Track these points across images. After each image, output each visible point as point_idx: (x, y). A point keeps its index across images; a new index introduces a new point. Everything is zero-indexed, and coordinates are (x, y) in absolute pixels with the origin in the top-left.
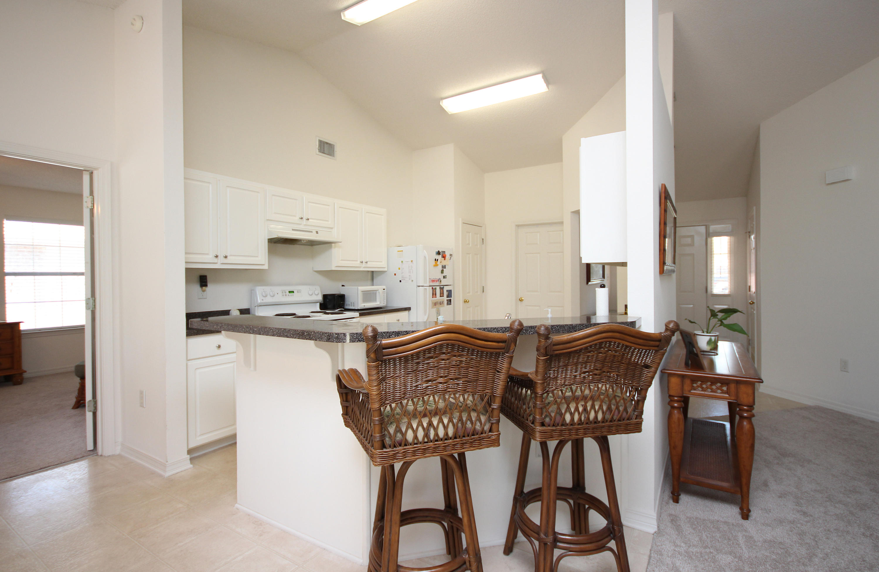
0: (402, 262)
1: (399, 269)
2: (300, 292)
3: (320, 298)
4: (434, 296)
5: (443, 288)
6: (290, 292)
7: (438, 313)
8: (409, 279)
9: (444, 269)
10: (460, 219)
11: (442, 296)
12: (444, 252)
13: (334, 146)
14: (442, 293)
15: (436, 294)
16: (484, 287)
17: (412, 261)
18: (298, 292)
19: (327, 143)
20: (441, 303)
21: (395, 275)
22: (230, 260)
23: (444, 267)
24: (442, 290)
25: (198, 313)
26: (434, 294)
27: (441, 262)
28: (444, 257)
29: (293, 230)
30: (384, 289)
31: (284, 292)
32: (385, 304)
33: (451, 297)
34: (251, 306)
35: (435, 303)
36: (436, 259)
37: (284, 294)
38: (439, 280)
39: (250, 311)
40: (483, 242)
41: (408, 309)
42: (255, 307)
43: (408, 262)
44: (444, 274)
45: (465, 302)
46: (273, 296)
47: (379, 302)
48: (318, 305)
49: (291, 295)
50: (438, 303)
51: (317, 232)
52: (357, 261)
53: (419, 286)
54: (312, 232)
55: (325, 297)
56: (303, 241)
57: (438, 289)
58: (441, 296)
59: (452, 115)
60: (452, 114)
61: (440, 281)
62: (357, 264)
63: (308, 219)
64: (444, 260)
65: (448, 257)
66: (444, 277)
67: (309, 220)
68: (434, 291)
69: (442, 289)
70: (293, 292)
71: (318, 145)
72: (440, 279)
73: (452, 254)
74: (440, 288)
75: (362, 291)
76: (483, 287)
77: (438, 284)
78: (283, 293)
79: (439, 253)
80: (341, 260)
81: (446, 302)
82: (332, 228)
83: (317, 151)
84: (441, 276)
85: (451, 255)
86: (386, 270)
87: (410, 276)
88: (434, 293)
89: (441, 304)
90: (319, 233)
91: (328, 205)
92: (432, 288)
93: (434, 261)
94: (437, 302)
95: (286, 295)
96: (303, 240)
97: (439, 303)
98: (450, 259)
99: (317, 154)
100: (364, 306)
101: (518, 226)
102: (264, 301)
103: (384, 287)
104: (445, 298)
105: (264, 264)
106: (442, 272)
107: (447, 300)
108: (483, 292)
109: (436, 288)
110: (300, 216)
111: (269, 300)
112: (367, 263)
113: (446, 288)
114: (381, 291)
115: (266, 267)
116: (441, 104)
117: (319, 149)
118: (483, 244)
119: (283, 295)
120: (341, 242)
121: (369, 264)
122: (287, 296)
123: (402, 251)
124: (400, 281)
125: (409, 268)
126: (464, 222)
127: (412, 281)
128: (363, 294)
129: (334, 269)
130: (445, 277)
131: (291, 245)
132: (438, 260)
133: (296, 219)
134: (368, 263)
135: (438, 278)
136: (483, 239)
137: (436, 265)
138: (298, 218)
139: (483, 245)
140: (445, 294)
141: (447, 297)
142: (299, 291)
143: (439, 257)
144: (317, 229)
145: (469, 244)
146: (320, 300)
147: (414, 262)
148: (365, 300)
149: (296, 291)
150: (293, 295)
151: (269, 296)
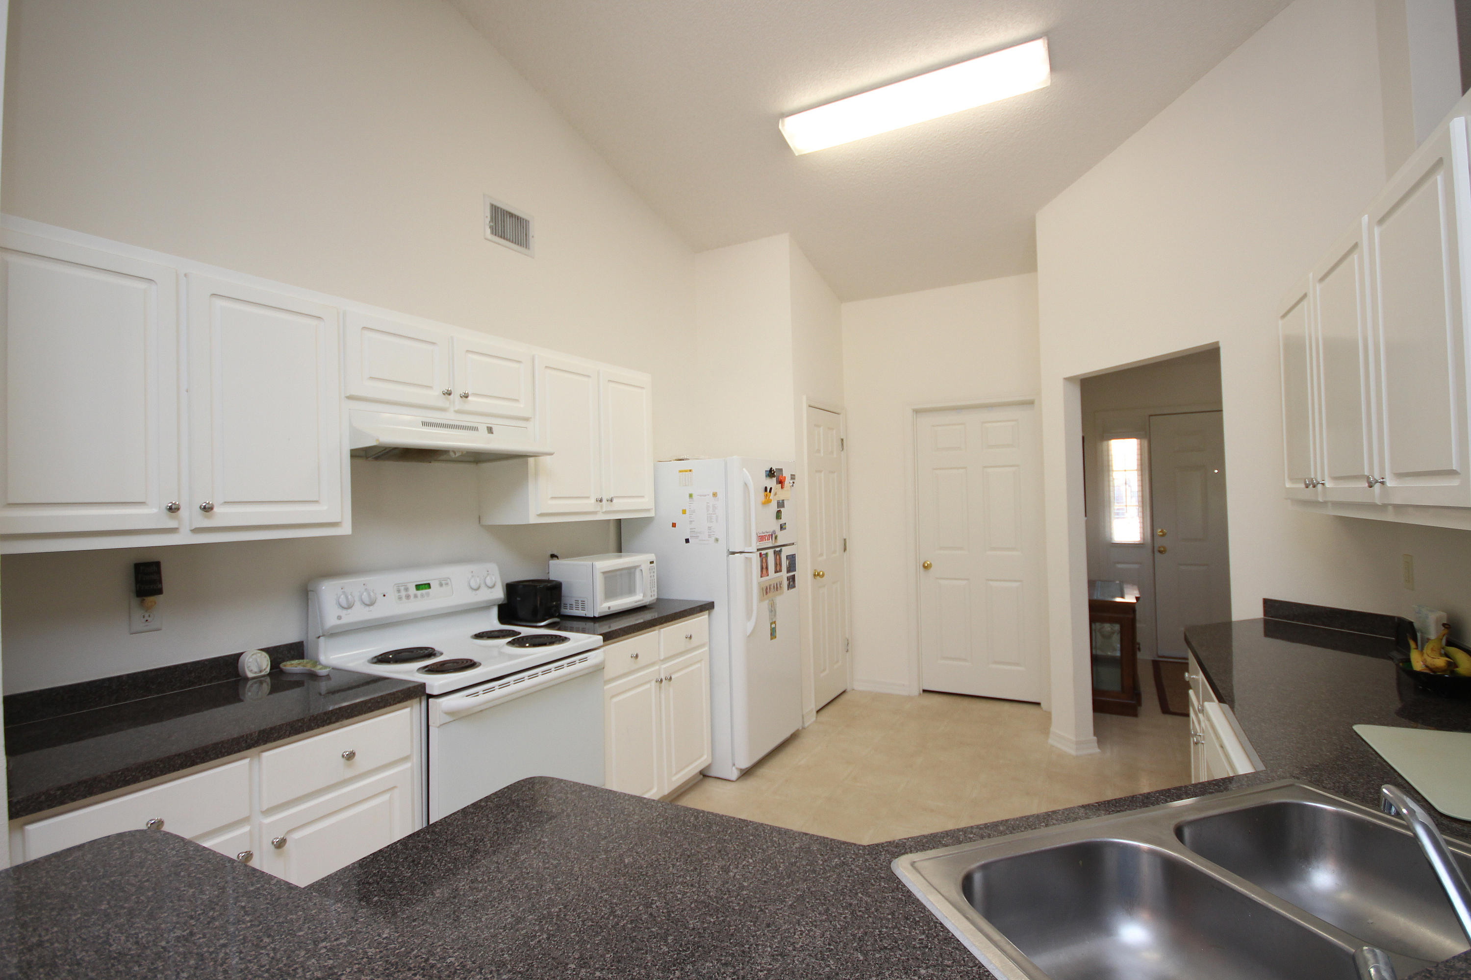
0: (691, 496)
1: (684, 512)
2: (447, 584)
3: (499, 594)
4: (764, 571)
5: (780, 551)
6: (418, 587)
7: (772, 611)
8: (710, 536)
9: (782, 509)
10: (804, 397)
11: (778, 570)
12: (781, 470)
13: (527, 222)
14: (778, 563)
15: (767, 568)
16: (847, 540)
17: (715, 495)
18: (441, 585)
19: (511, 215)
20: (778, 587)
21: (674, 525)
22: (224, 515)
23: (781, 504)
24: (778, 557)
25: (129, 676)
26: (764, 569)
27: (776, 494)
28: (781, 482)
29: (424, 424)
30: (652, 562)
31: (402, 588)
32: (656, 597)
33: (795, 571)
34: (307, 637)
35: (767, 589)
36: (766, 489)
37: (403, 593)
38: (774, 536)
39: (305, 649)
40: (842, 444)
41: (708, 607)
42: (319, 637)
43: (705, 496)
44: (782, 521)
45: (815, 575)
46: (372, 604)
47: (642, 595)
48: (495, 612)
49: (422, 596)
50: (772, 587)
51: (490, 430)
52: (588, 498)
53: (733, 553)
54: (476, 429)
55: (511, 589)
56: (452, 454)
57: (771, 552)
58: (776, 572)
59: (804, 157)
60: (801, 156)
61: (776, 538)
62: (589, 504)
63: (466, 396)
64: (782, 488)
65: (788, 482)
66: (782, 527)
67: (469, 398)
68: (764, 561)
69: (777, 554)
70: (428, 586)
71: (489, 217)
72: (774, 532)
73: (794, 475)
74: (775, 552)
75: (604, 573)
76: (845, 540)
77: (769, 544)
78: (399, 591)
79: (771, 473)
80: (553, 498)
81: (785, 583)
82: (527, 419)
83: (488, 231)
84: (774, 526)
85: (793, 477)
86: (652, 514)
87: (709, 528)
88: (764, 567)
89: (777, 590)
90: (494, 430)
91: (519, 362)
92: (760, 554)
93: (762, 494)
94: (770, 586)
95: (408, 597)
96: (454, 452)
97: (774, 587)
98: (793, 486)
99: (486, 239)
100: (609, 608)
101: (917, 412)
102: (345, 620)
103: (652, 557)
104: (784, 574)
105: (338, 520)
106: (779, 515)
107: (788, 579)
108: (845, 550)
109: (766, 554)
110: (445, 388)
111: (359, 614)
112: (611, 501)
113: (786, 552)
114: (645, 567)
115: (346, 529)
116: (780, 127)
117: (491, 227)
118: (843, 449)
119: (400, 598)
120: (551, 454)
121: (618, 504)
122: (412, 597)
123: (690, 471)
124: (687, 541)
125: (708, 510)
126: (812, 404)
127: (717, 540)
128: (606, 579)
129: (533, 520)
130: (784, 527)
131: (420, 463)
132: (771, 489)
133: (433, 396)
134: (615, 501)
135: (770, 530)
136: (842, 440)
137: (767, 502)
138: (437, 392)
139: (842, 452)
140: (785, 563)
141: (788, 571)
142: (443, 582)
143: (772, 483)
144: (491, 421)
145: (819, 451)
146: (500, 599)
147: (720, 495)
148: (610, 594)
149: (437, 582)
150: (428, 594)
151: (358, 606)
